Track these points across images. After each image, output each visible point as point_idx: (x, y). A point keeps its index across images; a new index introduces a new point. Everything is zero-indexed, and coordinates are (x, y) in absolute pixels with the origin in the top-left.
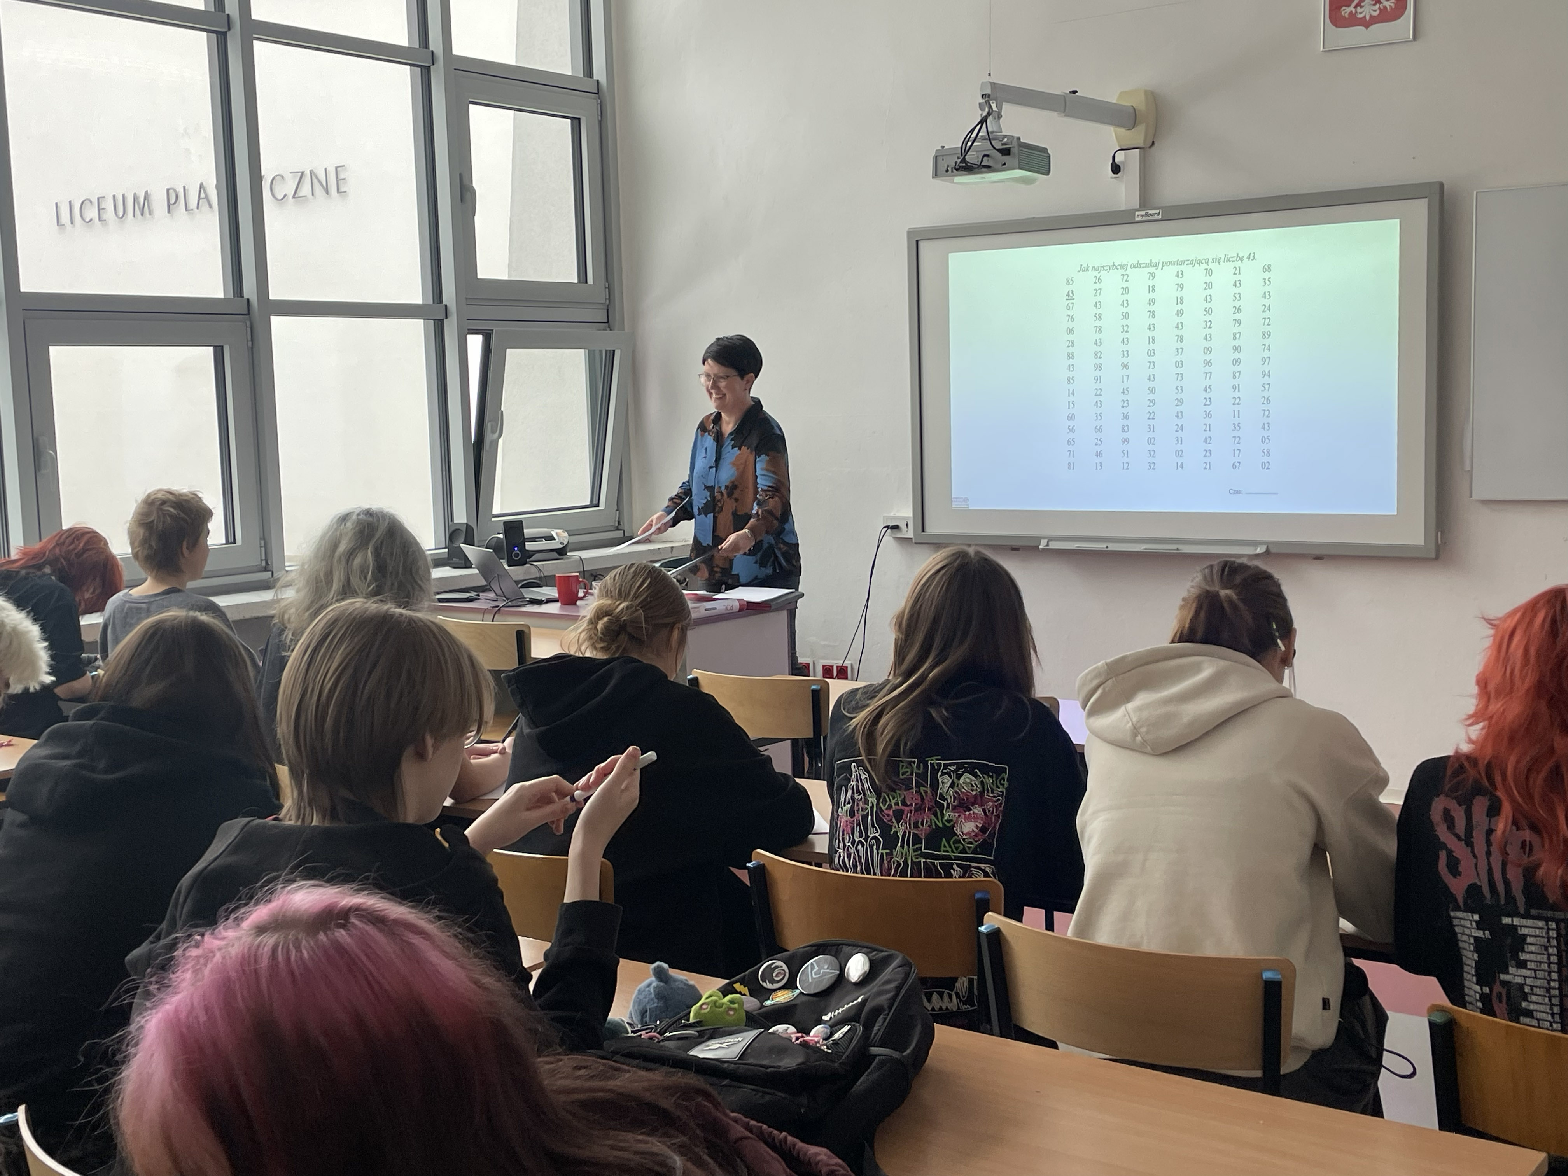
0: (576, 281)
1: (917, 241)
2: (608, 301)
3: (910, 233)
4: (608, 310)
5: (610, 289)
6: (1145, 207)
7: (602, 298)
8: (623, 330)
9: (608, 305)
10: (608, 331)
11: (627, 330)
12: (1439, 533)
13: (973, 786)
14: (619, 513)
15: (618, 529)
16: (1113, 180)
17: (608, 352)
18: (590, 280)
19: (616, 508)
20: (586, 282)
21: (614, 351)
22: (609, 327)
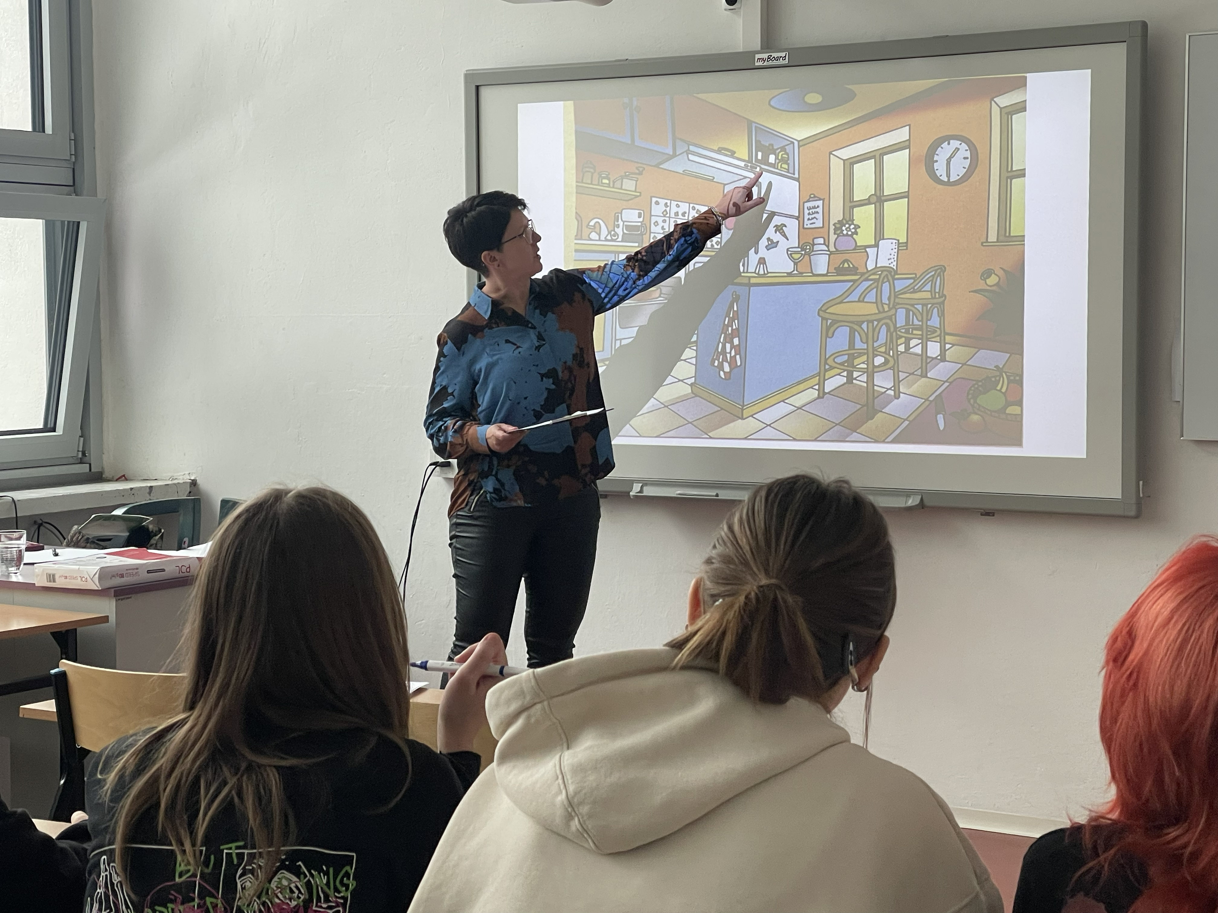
0: (30, 129)
1: (477, 87)
2: (73, 157)
3: (469, 76)
4: (74, 169)
5: (77, 141)
6: (768, 48)
7: (65, 151)
8: (95, 195)
9: (74, 163)
10: (74, 196)
11: (99, 195)
12: (1141, 483)
13: (292, 891)
14: (84, 440)
15: (81, 462)
16: (728, 13)
17: (71, 224)
18: (49, 129)
19: (80, 433)
20: (44, 131)
21: (79, 223)
22: (75, 192)
